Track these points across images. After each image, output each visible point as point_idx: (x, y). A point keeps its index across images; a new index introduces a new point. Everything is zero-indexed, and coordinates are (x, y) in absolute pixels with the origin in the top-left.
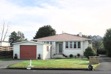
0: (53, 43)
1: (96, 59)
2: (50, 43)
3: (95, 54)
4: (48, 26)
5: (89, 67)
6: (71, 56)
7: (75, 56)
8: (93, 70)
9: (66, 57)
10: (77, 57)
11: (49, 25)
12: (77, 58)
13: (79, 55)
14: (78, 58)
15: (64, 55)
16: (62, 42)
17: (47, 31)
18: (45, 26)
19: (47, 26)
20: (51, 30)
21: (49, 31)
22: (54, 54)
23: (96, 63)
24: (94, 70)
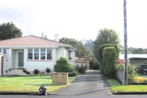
0: (7, 50)
1: (63, 77)
2: (4, 51)
3: (72, 69)
4: (10, 24)
5: (40, 89)
6: (36, 72)
7: (43, 73)
8: (46, 94)
9: (28, 73)
10: (46, 73)
11: (12, 23)
12: (45, 76)
13: (48, 71)
14: (48, 75)
15: (25, 71)
16: (23, 50)
17: (6, 31)
18: (4, 24)
19: (8, 23)
20: (13, 30)
21: (10, 31)
22: (10, 69)
23: (62, 83)
24: (48, 94)
